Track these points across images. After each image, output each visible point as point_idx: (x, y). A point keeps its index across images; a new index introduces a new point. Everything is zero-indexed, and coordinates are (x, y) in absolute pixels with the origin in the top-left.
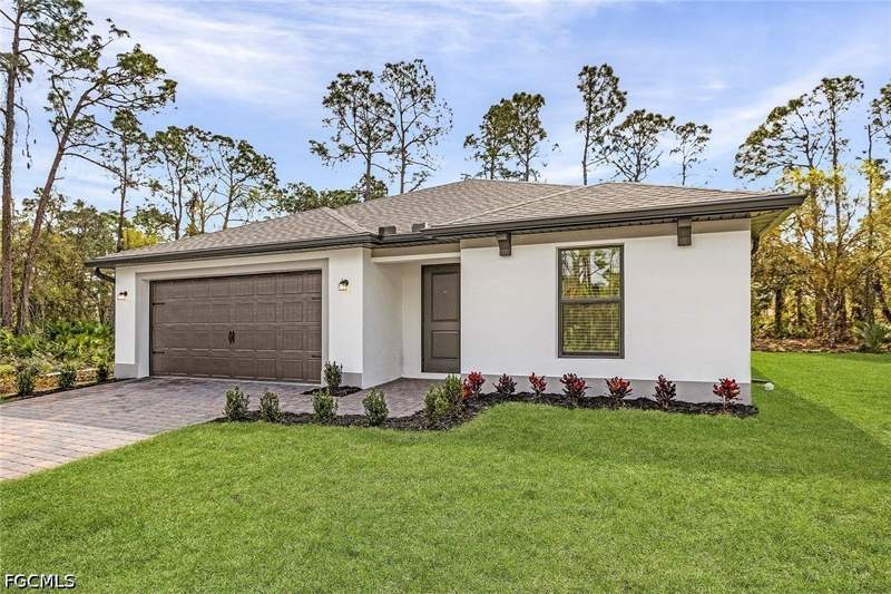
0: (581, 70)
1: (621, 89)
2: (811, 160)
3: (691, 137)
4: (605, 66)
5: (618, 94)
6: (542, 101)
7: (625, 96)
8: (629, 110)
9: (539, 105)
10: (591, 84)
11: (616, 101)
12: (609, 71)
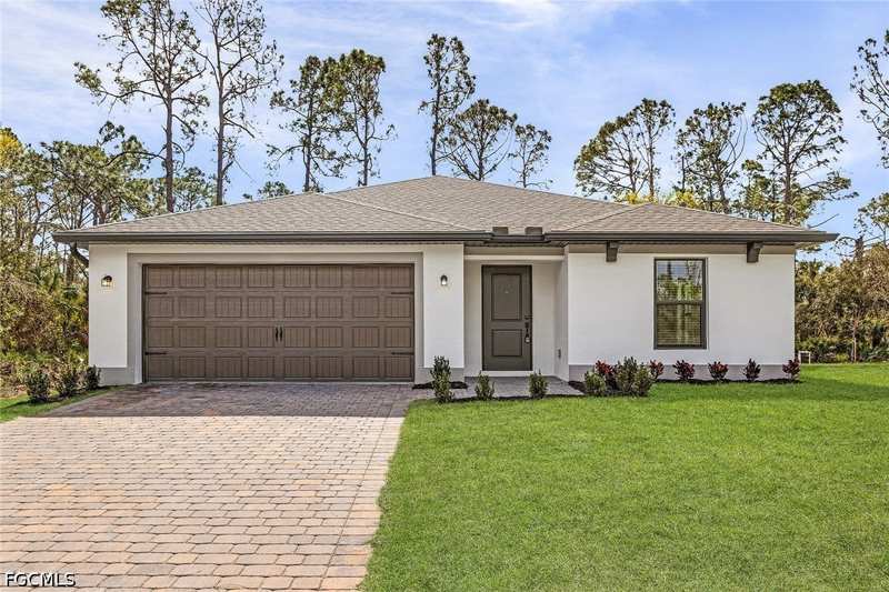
0: (430, 38)
1: (470, 72)
2: (633, 184)
3: (530, 142)
4: (455, 39)
5: (466, 76)
6: (383, 67)
7: (474, 81)
8: (474, 99)
9: (377, 71)
10: (438, 57)
11: (464, 85)
12: (460, 47)
